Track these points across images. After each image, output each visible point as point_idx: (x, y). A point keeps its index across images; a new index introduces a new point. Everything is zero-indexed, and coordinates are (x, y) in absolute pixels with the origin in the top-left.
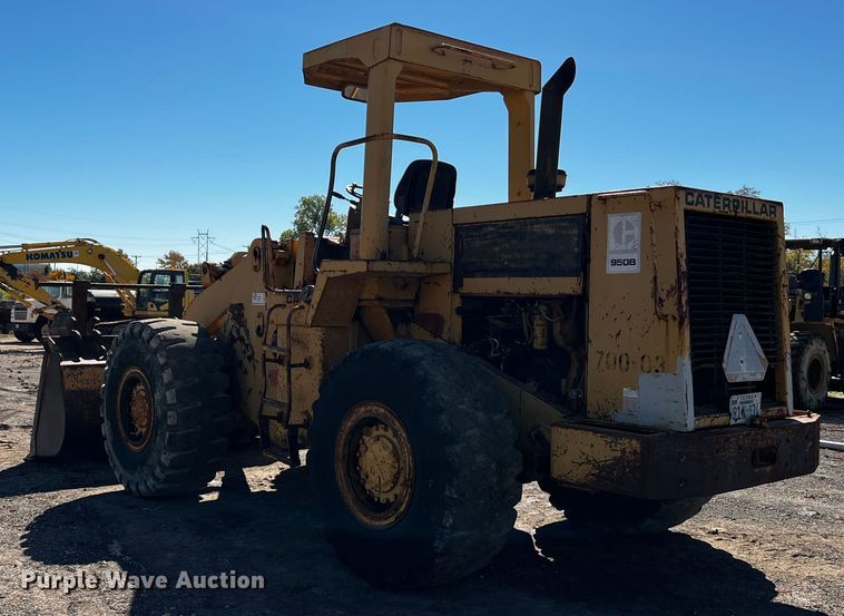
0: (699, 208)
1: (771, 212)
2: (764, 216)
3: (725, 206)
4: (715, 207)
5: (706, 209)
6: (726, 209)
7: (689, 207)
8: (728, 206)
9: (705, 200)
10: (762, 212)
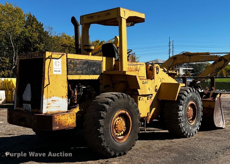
0: (23, 59)
1: (41, 55)
2: (39, 57)
3: (28, 56)
4: (26, 58)
5: (24, 59)
6: (29, 57)
7: (20, 59)
8: (29, 56)
9: (24, 56)
10: (39, 56)
